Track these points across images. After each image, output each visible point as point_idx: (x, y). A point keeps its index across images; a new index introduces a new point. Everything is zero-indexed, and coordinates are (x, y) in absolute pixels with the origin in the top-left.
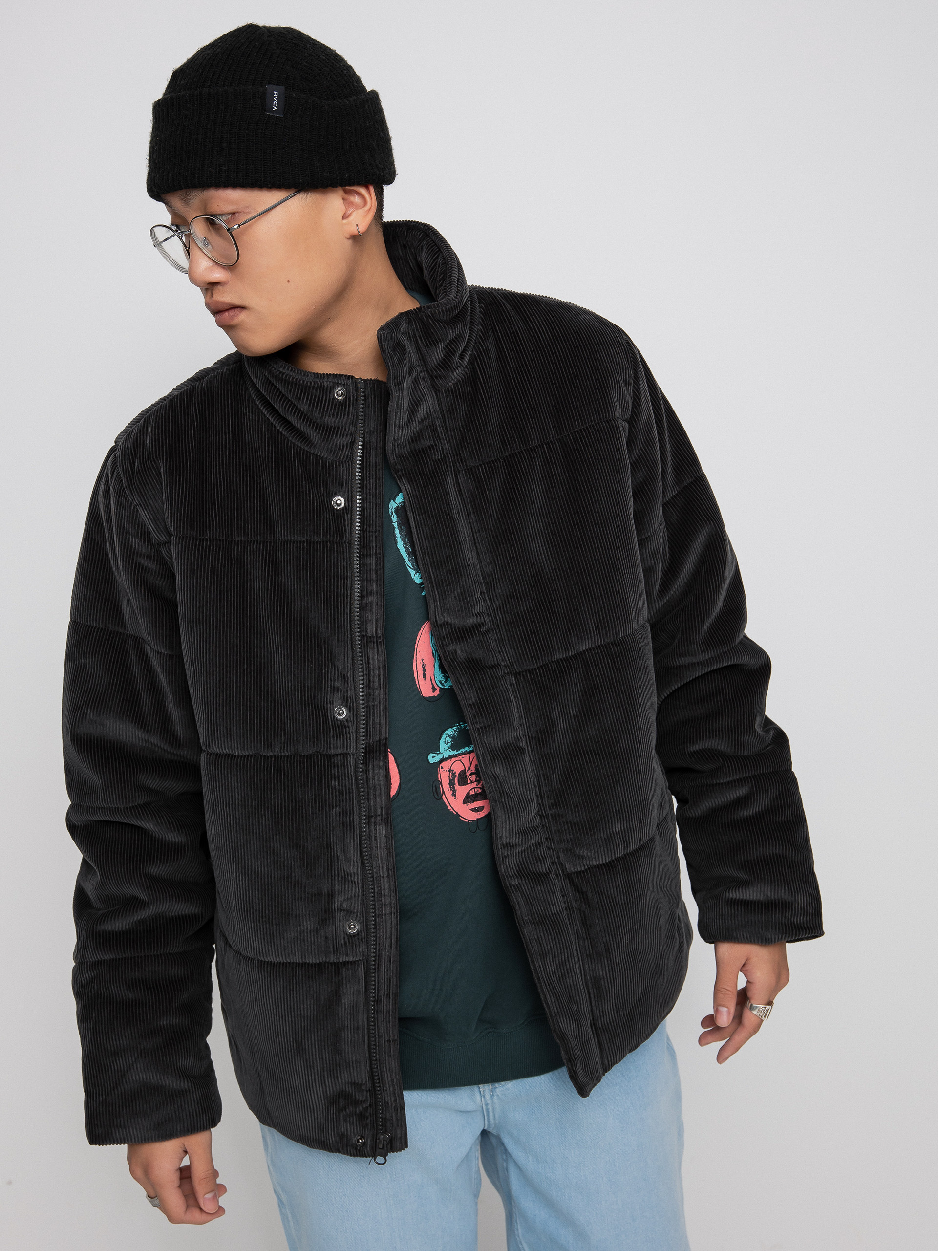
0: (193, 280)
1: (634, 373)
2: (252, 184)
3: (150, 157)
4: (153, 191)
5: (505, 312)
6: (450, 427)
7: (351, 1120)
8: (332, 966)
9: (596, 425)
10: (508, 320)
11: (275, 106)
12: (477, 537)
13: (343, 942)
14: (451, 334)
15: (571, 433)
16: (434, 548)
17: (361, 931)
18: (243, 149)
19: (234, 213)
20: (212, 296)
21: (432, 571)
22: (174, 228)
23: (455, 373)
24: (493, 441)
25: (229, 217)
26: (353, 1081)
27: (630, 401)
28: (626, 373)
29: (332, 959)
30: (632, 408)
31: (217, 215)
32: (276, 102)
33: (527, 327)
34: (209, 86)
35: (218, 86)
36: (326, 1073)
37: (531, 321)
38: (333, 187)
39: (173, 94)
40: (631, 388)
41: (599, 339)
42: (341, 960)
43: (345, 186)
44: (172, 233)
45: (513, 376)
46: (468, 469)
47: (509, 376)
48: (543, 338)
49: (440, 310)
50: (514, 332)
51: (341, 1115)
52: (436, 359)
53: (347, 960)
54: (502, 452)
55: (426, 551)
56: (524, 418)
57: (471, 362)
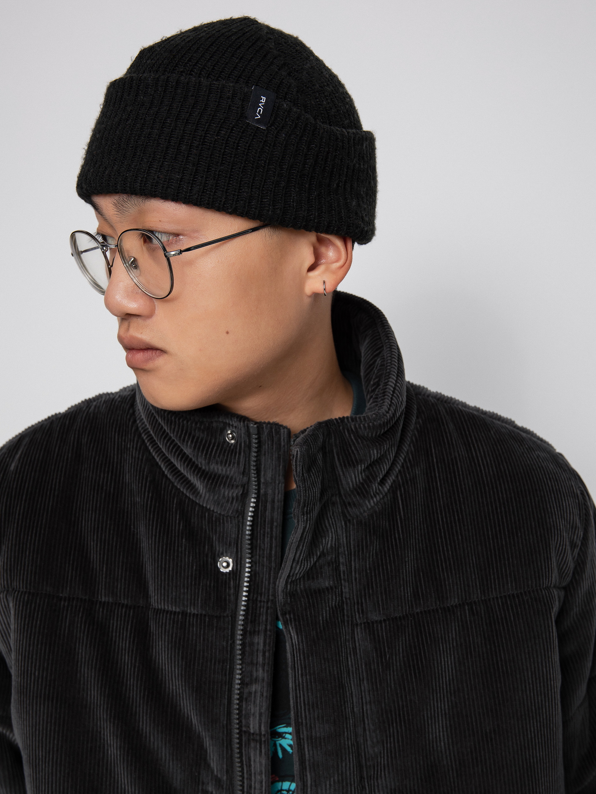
0: (108, 305)
1: (584, 534)
2: (208, 204)
3: (89, 148)
4: (82, 188)
5: (446, 433)
6: (355, 567)
9: (533, 591)
10: (448, 443)
11: (259, 113)
12: (367, 710)
14: (375, 454)
15: (501, 597)
16: (315, 720)
18: (207, 157)
19: (177, 235)
20: (128, 329)
21: (308, 748)
22: (100, 239)
23: (372, 501)
24: (404, 593)
25: (171, 238)
27: (572, 565)
28: (575, 533)
30: (574, 573)
31: (156, 231)
32: (261, 109)
33: (468, 456)
34: (182, 72)
35: (192, 75)
37: (475, 449)
38: (307, 231)
39: (135, 75)
40: (576, 551)
41: (552, 485)
43: (321, 232)
44: (93, 244)
45: (441, 514)
46: (368, 623)
47: (437, 513)
48: (485, 472)
49: (366, 425)
50: (452, 459)
52: (352, 482)
54: (412, 606)
55: (304, 721)
56: (446, 567)
57: (393, 489)
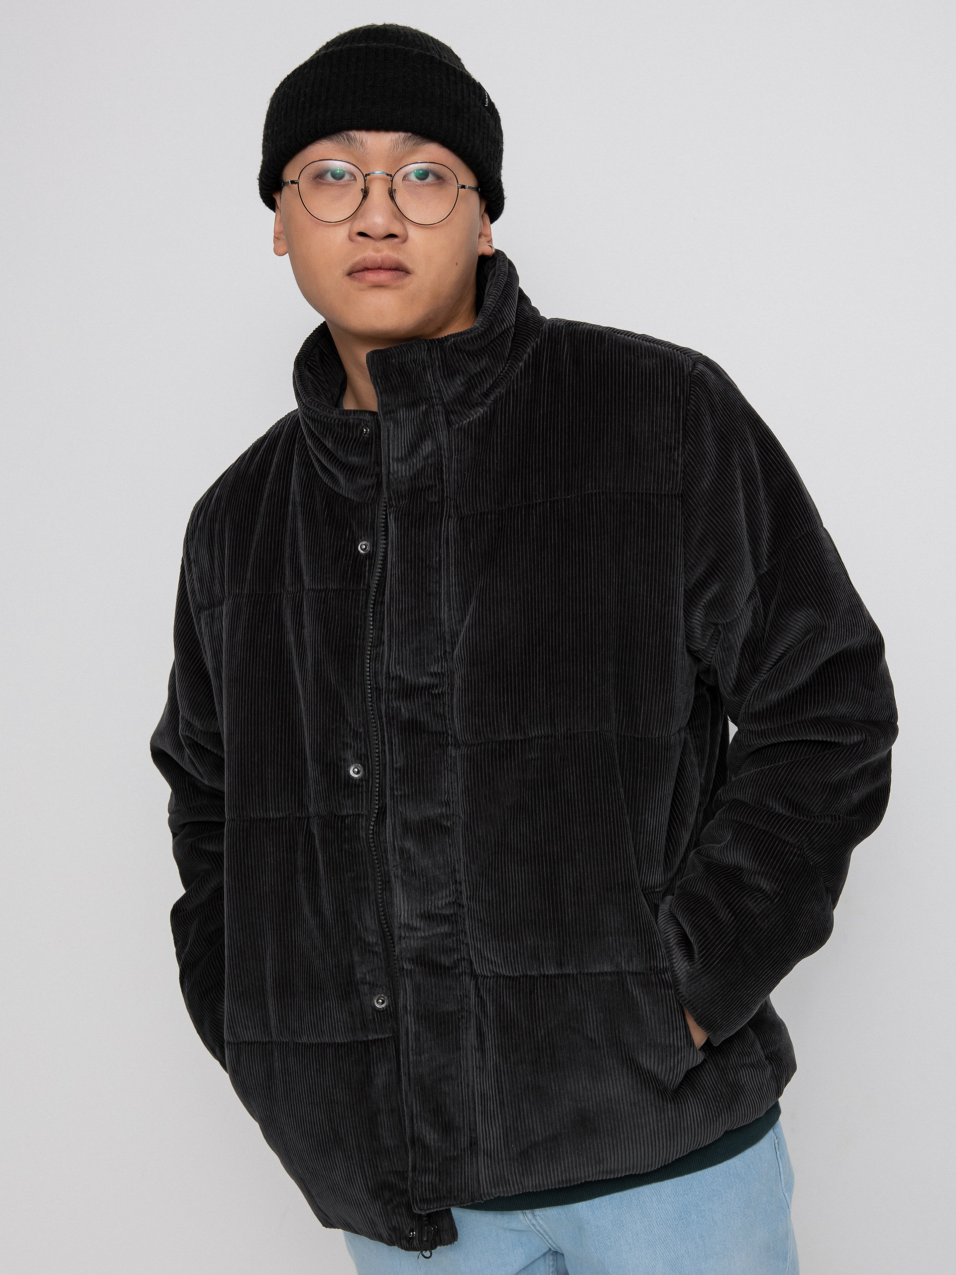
7: (400, 1212)
8: (361, 1044)
13: (371, 1017)
17: (389, 1006)
23: (473, 410)
26: (394, 1169)
29: (361, 1037)
36: (365, 1163)
42: (370, 1038)
46: (460, 517)
51: (389, 1207)
53: (377, 1037)
57: (496, 401)
